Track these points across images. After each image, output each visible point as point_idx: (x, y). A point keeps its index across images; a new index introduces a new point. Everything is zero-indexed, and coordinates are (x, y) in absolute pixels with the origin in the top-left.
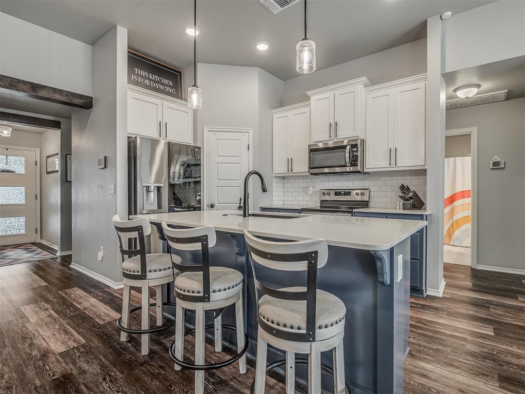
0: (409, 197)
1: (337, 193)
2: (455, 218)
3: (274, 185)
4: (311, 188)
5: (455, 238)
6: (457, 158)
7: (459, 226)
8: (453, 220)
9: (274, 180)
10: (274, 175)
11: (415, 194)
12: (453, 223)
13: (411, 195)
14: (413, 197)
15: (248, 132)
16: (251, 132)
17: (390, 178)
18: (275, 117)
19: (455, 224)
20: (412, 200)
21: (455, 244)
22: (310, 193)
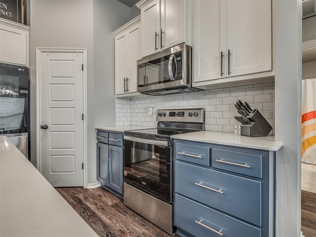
0: (249, 119)
1: (172, 114)
2: (306, 137)
3: (117, 106)
4: (151, 109)
5: (306, 156)
6: (308, 80)
7: (310, 145)
8: (303, 139)
9: (117, 101)
10: (116, 96)
11: (258, 114)
12: (304, 142)
13: (251, 115)
14: (254, 119)
15: (83, 52)
16: (85, 52)
17: (227, 95)
18: (116, 38)
19: (306, 142)
20: (253, 123)
21: (306, 162)
22: (150, 113)
